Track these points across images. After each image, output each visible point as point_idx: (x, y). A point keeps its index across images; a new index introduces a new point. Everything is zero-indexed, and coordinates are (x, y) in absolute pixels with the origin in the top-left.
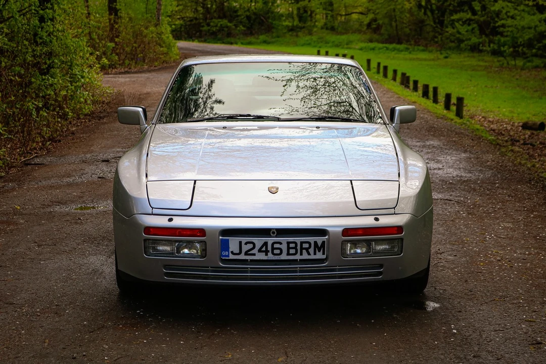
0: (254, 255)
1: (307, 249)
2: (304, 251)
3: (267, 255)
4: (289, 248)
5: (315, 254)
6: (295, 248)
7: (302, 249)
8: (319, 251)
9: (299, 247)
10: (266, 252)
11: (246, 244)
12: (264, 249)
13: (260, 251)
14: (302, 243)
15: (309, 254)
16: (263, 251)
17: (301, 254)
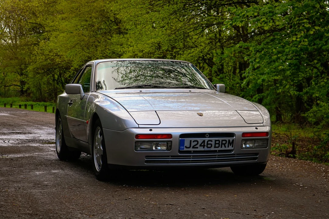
0: (197, 148)
1: (224, 144)
2: (223, 145)
3: (204, 148)
4: (216, 144)
5: (228, 147)
6: (219, 144)
7: (222, 144)
8: (230, 145)
9: (220, 143)
10: (204, 146)
11: (194, 142)
12: (203, 144)
13: (201, 145)
14: (222, 141)
15: (225, 147)
16: (202, 146)
17: (221, 147)
